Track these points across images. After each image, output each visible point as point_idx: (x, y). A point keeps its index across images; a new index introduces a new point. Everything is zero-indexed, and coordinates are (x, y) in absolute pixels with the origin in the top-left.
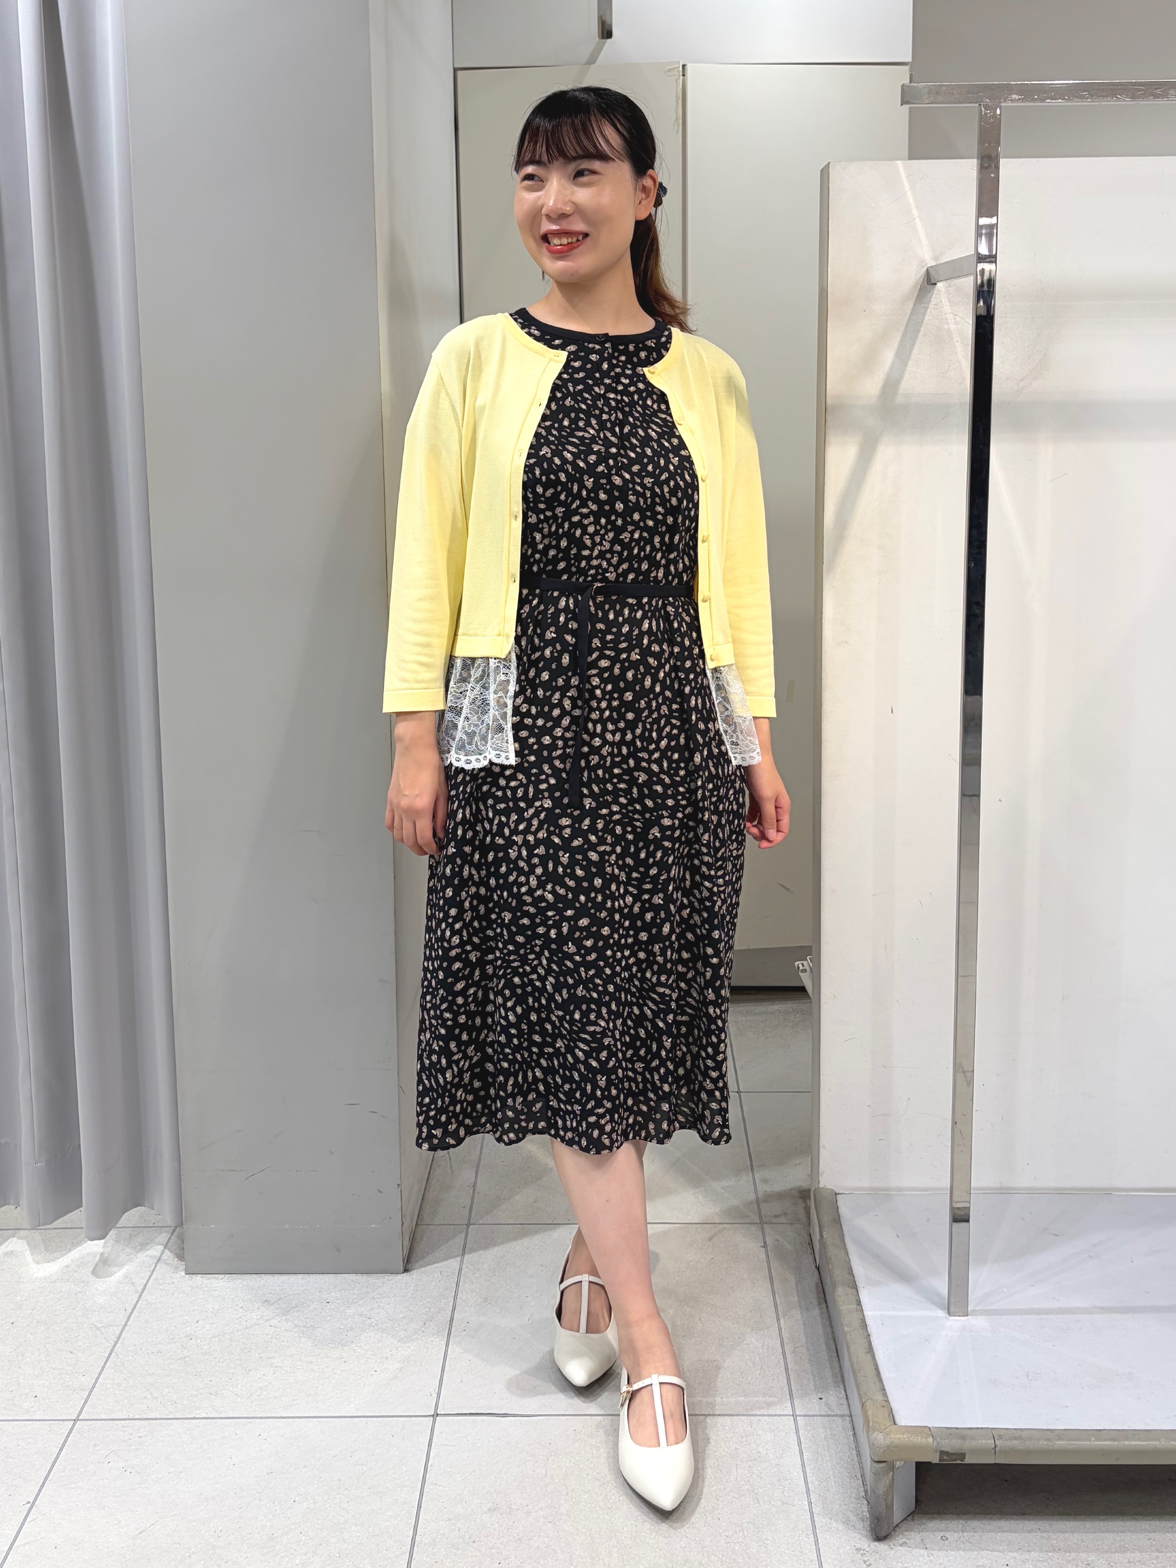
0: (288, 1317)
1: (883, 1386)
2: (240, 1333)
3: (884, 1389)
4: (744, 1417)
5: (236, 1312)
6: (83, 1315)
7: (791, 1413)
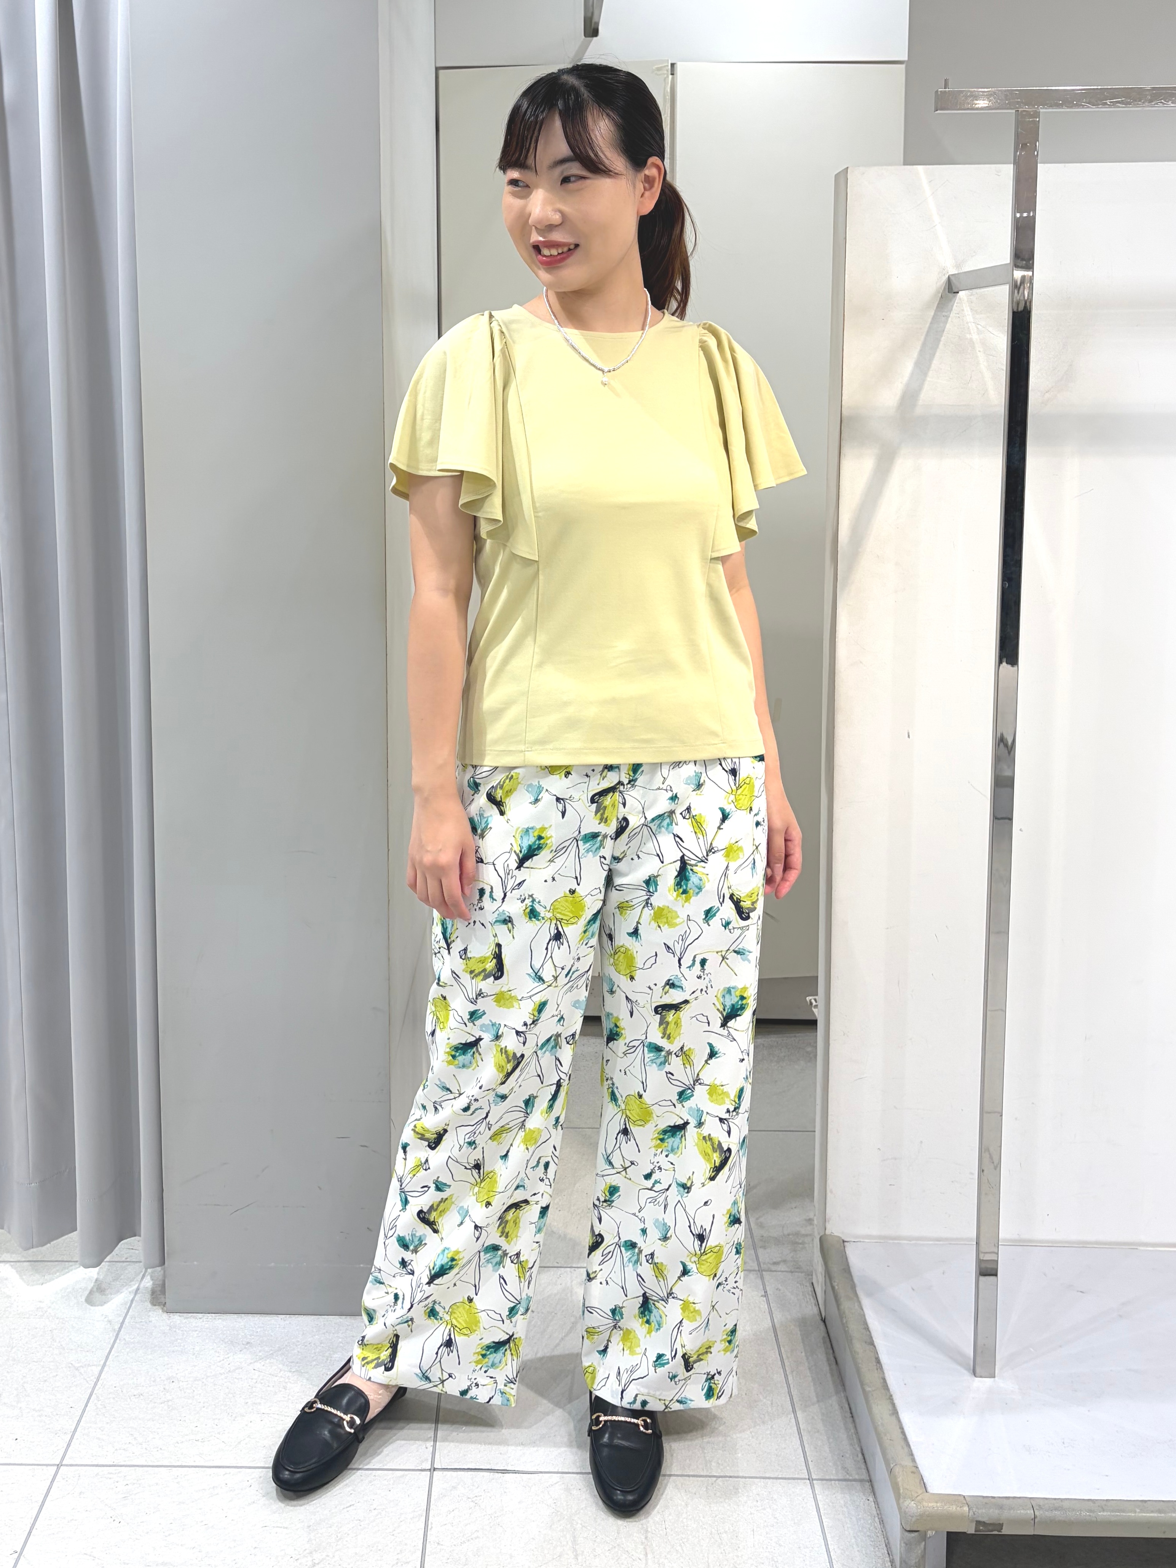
0: (272, 1360)
1: (911, 1451)
2: (223, 1377)
3: (912, 1455)
4: (758, 1480)
5: (217, 1354)
6: (60, 1354)
7: (807, 1477)
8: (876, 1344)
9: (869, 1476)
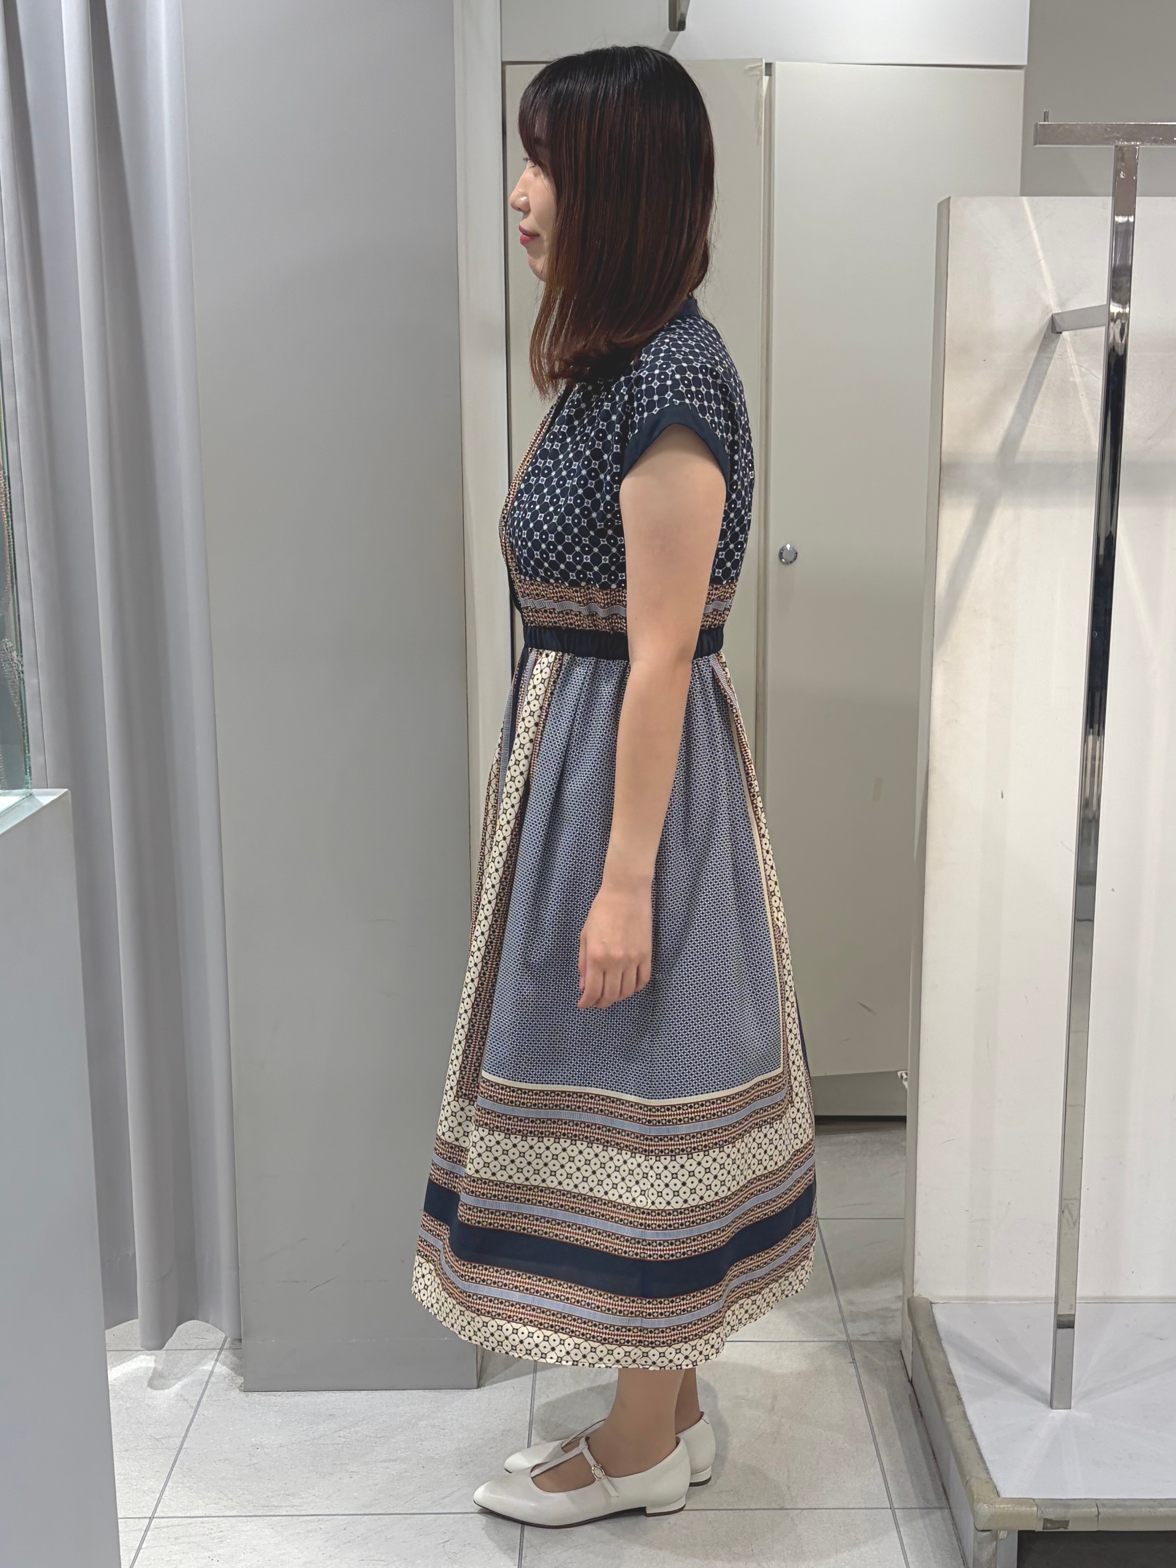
0: (357, 1429)
1: (986, 1466)
3: (987, 1469)
5: (300, 1425)
7: (889, 1507)
8: (958, 1385)
9: (949, 1504)
